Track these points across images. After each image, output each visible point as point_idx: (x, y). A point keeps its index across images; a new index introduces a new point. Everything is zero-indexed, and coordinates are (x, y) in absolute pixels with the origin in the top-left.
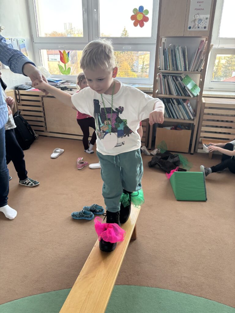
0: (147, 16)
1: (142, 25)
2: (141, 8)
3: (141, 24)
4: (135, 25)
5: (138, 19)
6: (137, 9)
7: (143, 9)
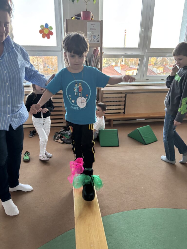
0: (51, 31)
1: (49, 38)
2: (47, 25)
3: (48, 36)
4: (44, 37)
5: (45, 33)
6: (43, 26)
7: (48, 26)
